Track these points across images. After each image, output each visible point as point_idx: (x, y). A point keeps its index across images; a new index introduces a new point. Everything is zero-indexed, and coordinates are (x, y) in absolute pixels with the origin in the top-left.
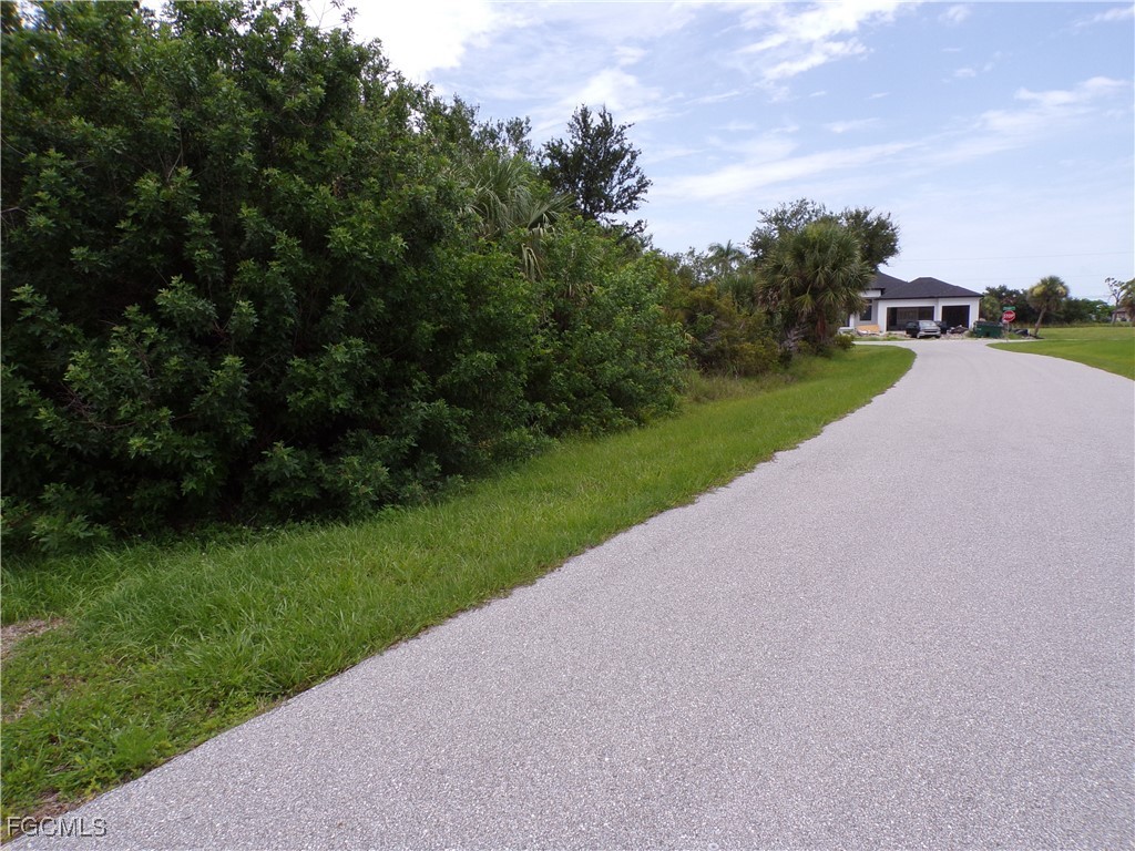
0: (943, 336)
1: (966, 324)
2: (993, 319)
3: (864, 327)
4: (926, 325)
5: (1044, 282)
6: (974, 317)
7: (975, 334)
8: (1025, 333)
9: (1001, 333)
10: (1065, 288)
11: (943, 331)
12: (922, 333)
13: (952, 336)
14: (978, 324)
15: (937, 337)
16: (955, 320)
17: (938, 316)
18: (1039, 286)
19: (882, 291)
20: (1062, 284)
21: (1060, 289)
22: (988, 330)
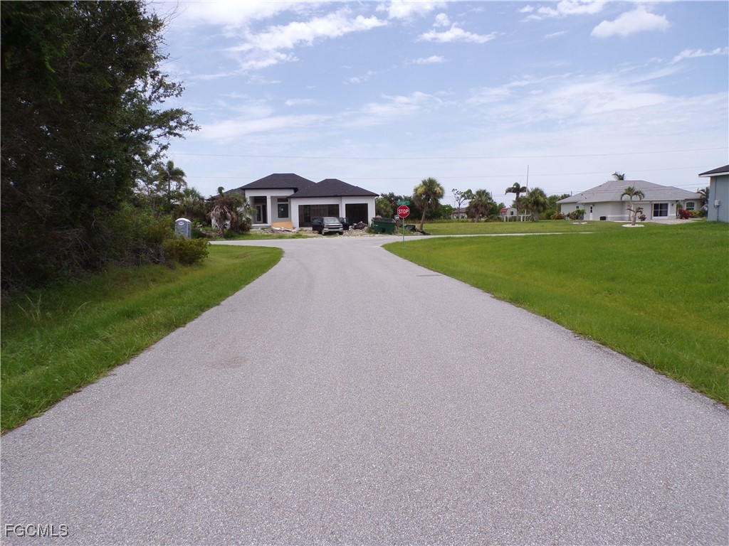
0: (346, 232)
1: (366, 221)
2: (387, 216)
3: (278, 224)
4: (330, 222)
5: (424, 183)
6: (372, 214)
7: (373, 230)
8: (414, 229)
9: (394, 229)
10: (441, 188)
11: (346, 227)
12: (326, 230)
13: (355, 232)
14: (375, 220)
15: (341, 233)
16: (356, 216)
17: (343, 214)
18: (421, 186)
19: (296, 190)
20: (438, 185)
21: (437, 189)
22: (383, 227)
